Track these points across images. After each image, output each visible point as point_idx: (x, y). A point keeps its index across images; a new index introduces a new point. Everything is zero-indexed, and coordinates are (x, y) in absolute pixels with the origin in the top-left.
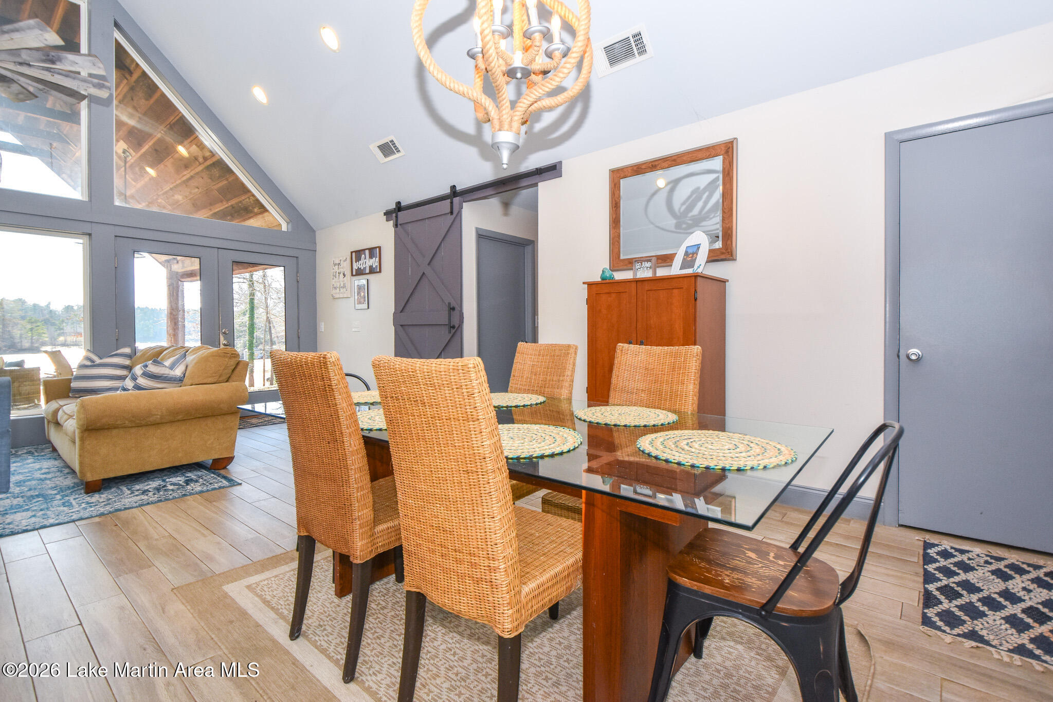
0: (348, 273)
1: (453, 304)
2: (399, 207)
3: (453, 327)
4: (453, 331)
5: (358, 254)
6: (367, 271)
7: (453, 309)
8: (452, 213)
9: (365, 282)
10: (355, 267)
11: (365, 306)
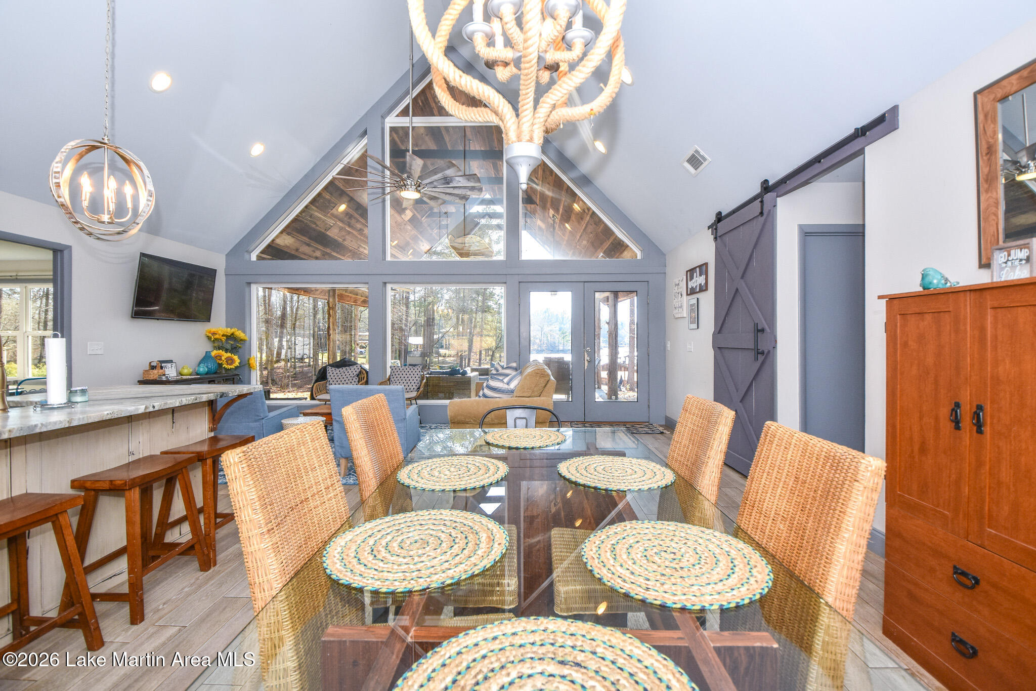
0: (684, 293)
1: (763, 324)
2: (720, 218)
3: (763, 353)
4: (761, 358)
5: (691, 272)
6: (698, 290)
7: (763, 330)
8: (762, 213)
9: (695, 301)
10: (690, 287)
11: (695, 326)
